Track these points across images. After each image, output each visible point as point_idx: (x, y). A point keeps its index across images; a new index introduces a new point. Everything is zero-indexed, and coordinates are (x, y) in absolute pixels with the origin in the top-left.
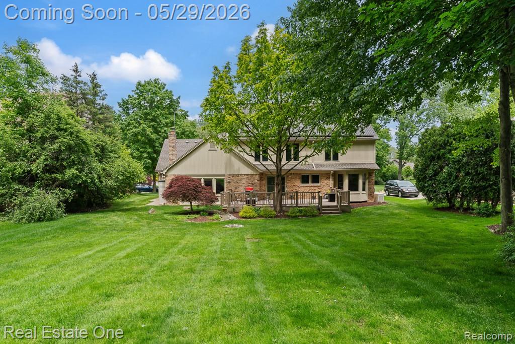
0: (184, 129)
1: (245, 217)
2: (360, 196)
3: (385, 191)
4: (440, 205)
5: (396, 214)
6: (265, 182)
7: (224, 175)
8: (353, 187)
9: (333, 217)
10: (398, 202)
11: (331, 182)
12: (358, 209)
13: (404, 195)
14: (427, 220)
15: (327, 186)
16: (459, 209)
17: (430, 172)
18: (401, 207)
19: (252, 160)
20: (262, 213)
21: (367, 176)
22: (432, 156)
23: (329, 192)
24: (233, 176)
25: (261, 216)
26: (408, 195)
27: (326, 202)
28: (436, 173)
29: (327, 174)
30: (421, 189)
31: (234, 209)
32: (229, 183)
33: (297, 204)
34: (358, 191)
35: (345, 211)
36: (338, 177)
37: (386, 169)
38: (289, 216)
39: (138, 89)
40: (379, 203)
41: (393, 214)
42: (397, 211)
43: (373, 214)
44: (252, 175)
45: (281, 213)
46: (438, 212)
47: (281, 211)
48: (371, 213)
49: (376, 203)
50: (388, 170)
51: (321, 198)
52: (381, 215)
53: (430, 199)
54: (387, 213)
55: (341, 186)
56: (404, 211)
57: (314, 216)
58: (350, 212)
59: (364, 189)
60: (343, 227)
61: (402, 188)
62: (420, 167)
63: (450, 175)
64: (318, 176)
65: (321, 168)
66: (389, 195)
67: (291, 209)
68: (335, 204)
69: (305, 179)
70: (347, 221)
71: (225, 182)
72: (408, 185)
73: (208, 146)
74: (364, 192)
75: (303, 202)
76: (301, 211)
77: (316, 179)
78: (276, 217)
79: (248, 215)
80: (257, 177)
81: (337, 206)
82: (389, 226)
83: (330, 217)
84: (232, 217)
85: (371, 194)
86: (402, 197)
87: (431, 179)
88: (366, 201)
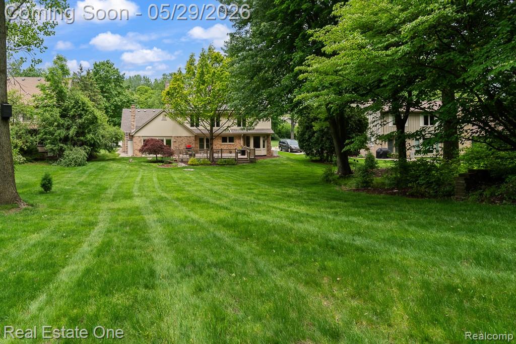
0: (129, 99)
1: (193, 165)
2: (261, 151)
3: (279, 147)
4: (314, 158)
5: (285, 164)
6: (198, 141)
7: (171, 137)
8: (257, 145)
9: (246, 165)
10: (288, 156)
11: (242, 142)
12: (260, 160)
13: (292, 151)
14: (303, 168)
15: (239, 144)
16: (325, 161)
17: (307, 136)
18: (289, 159)
19: (188, 126)
20: (202, 162)
21: (266, 138)
22: (307, 126)
23: (241, 148)
24: (177, 137)
25: (202, 164)
26: (295, 151)
27: (240, 156)
28: (310, 138)
29: (239, 136)
30: (302, 148)
31: (182, 160)
32: (175, 142)
33: (222, 157)
34: (259, 148)
35: (252, 161)
36: (246, 138)
37: (281, 127)
38: (218, 164)
39: (95, 68)
40: (274, 157)
41: (283, 164)
42: (286, 162)
43: (271, 163)
44: (190, 137)
45: (213, 162)
46: (312, 163)
47: (213, 161)
48: (269, 163)
49: (272, 156)
50: (283, 127)
51: (237, 153)
52: (276, 164)
53: (308, 154)
54: (279, 163)
55: (248, 145)
56: (290, 162)
57: (234, 165)
58: (255, 162)
59: (264, 147)
60: (253, 171)
61: (291, 145)
62: (300, 133)
63: (318, 138)
64: (233, 137)
65: (235, 132)
66: (282, 150)
67: (219, 160)
68: (246, 157)
69: (224, 139)
70: (254, 168)
71: (172, 141)
72: (294, 144)
73: (161, 117)
74: (264, 149)
75: (226, 155)
76: (225, 161)
77: (231, 139)
78: (211, 165)
79: (194, 163)
80: (194, 138)
81: (247, 158)
82: (280, 171)
83: (244, 165)
84: (183, 165)
85: (269, 150)
86: (291, 152)
87: (307, 141)
88: (266, 155)
